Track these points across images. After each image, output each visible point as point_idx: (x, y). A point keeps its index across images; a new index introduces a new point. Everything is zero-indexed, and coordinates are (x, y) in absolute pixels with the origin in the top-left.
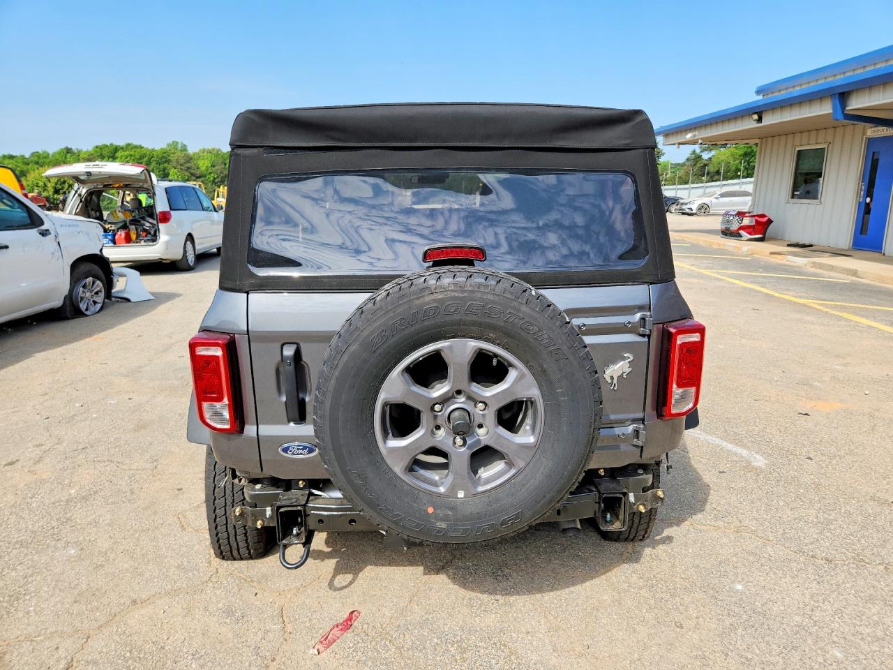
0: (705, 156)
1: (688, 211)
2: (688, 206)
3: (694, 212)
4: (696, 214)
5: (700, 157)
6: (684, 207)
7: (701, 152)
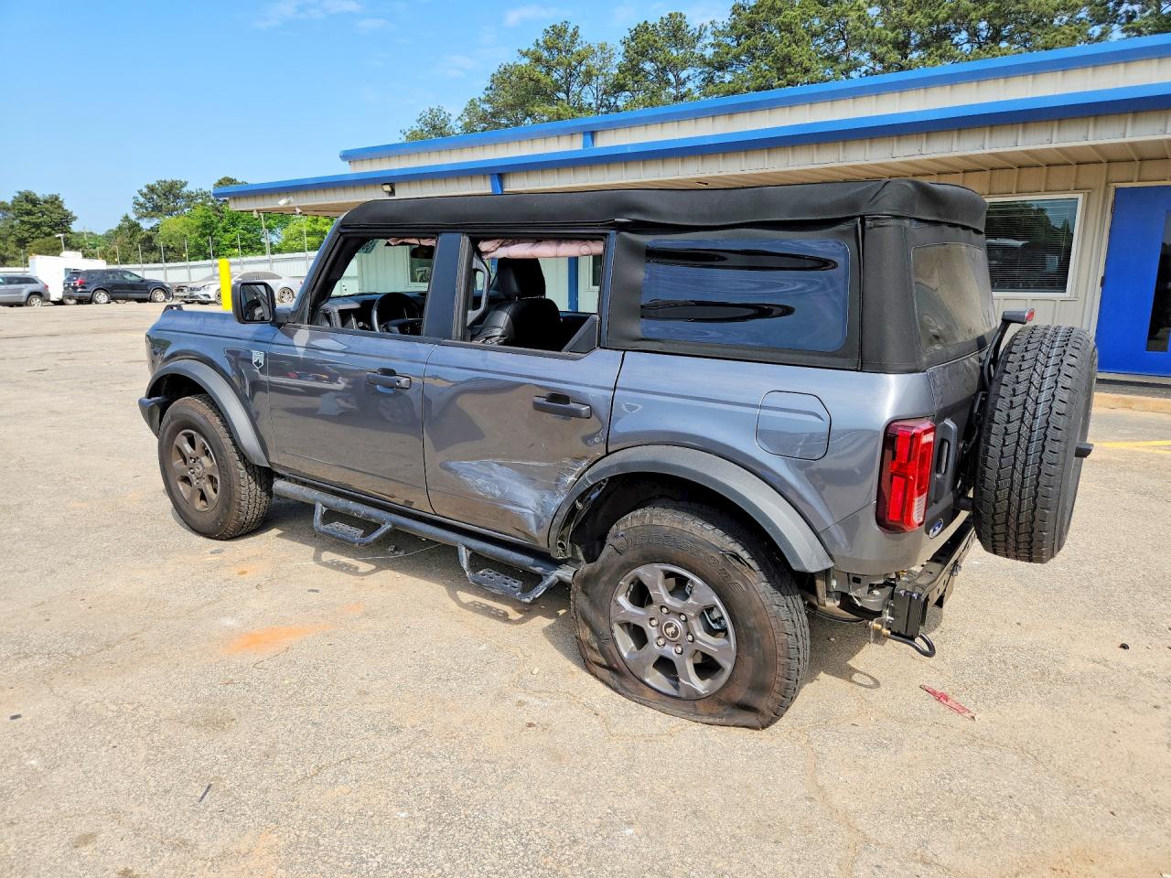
0: (146, 225)
1: (204, 299)
2: (203, 292)
3: (213, 299)
4: (215, 302)
5: (138, 225)
6: (196, 293)
7: (138, 218)
